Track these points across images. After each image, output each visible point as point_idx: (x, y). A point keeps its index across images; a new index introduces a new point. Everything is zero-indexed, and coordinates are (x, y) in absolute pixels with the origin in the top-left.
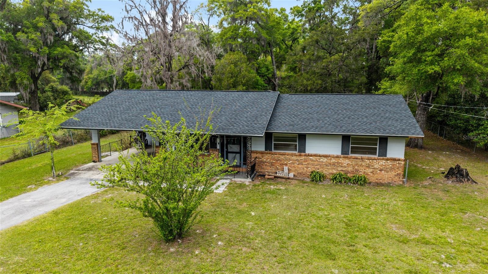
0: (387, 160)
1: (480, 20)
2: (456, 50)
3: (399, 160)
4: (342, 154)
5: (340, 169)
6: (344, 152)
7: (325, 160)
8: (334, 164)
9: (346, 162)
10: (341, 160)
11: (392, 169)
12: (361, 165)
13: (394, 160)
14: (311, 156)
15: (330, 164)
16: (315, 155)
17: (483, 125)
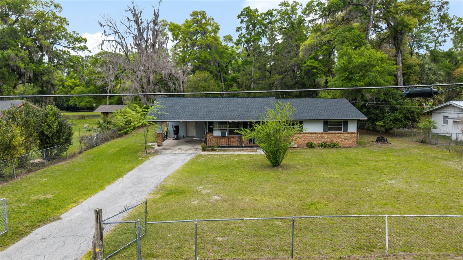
0: (348, 133)
1: (381, 57)
2: (372, 73)
3: (354, 133)
4: (324, 131)
5: (323, 140)
6: (325, 130)
7: (315, 135)
8: (319, 138)
9: (326, 136)
10: (323, 135)
11: (351, 138)
12: (335, 137)
13: (352, 133)
14: (307, 133)
15: (318, 138)
16: (309, 133)
17: (386, 116)
